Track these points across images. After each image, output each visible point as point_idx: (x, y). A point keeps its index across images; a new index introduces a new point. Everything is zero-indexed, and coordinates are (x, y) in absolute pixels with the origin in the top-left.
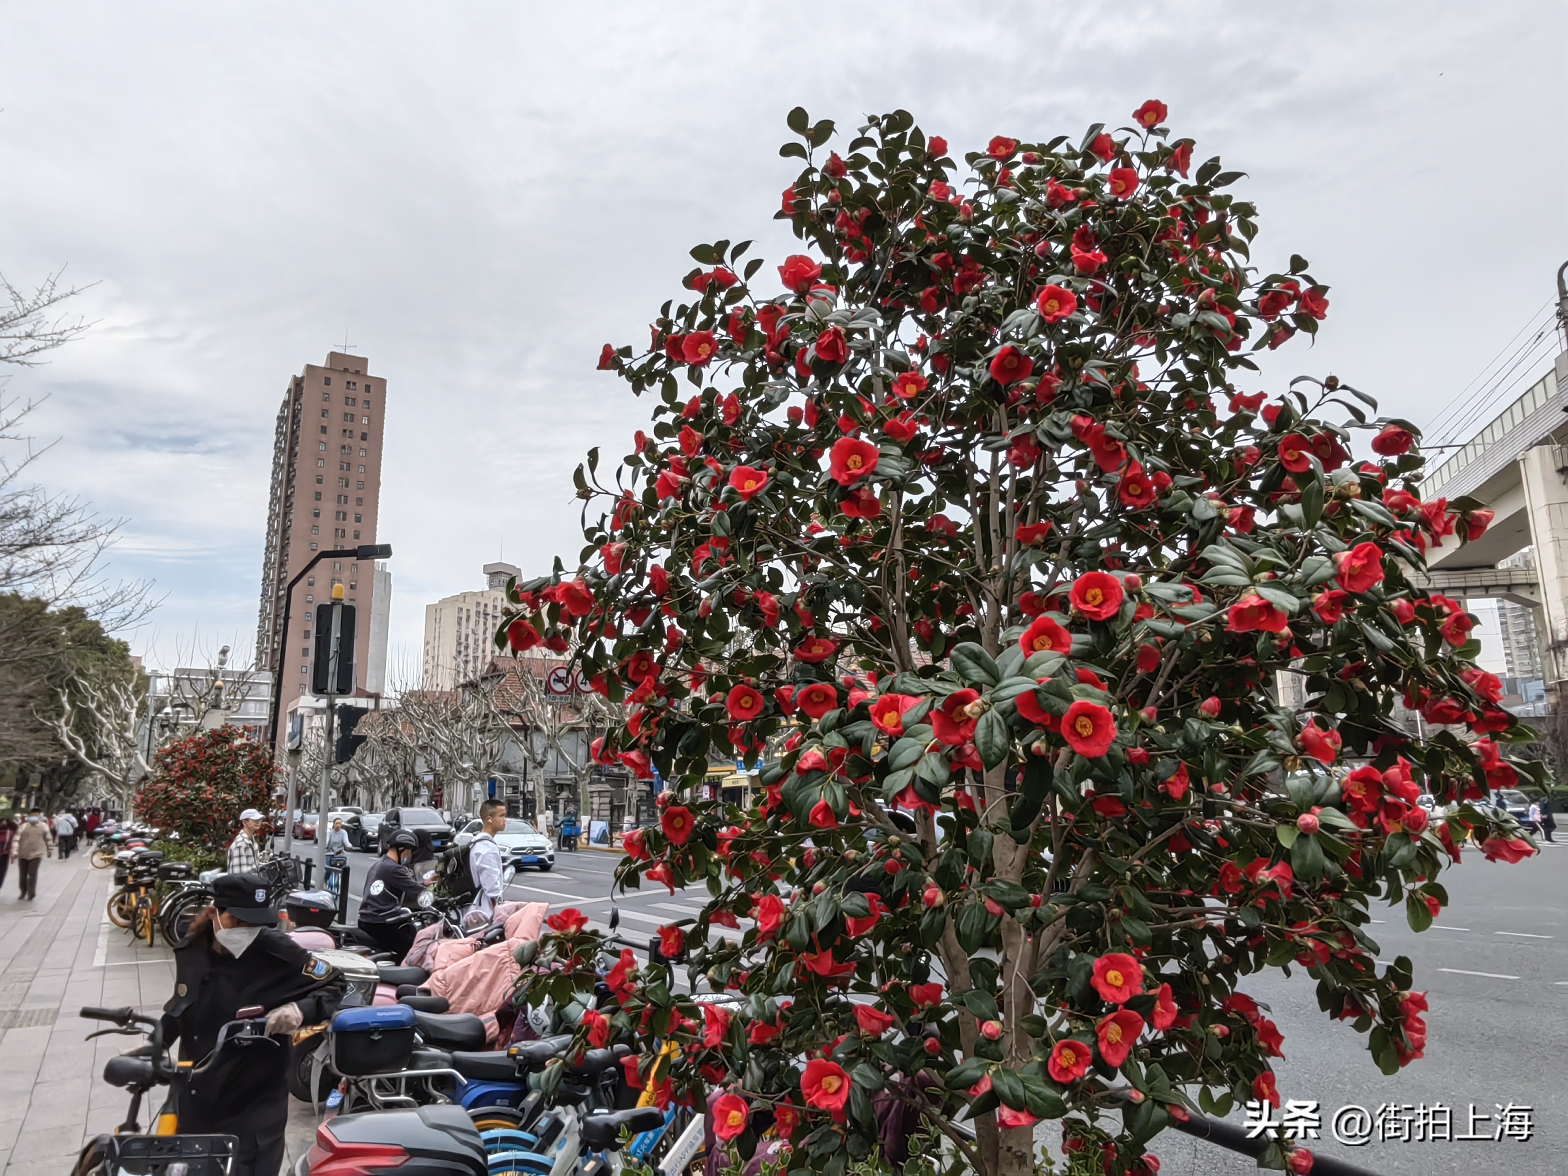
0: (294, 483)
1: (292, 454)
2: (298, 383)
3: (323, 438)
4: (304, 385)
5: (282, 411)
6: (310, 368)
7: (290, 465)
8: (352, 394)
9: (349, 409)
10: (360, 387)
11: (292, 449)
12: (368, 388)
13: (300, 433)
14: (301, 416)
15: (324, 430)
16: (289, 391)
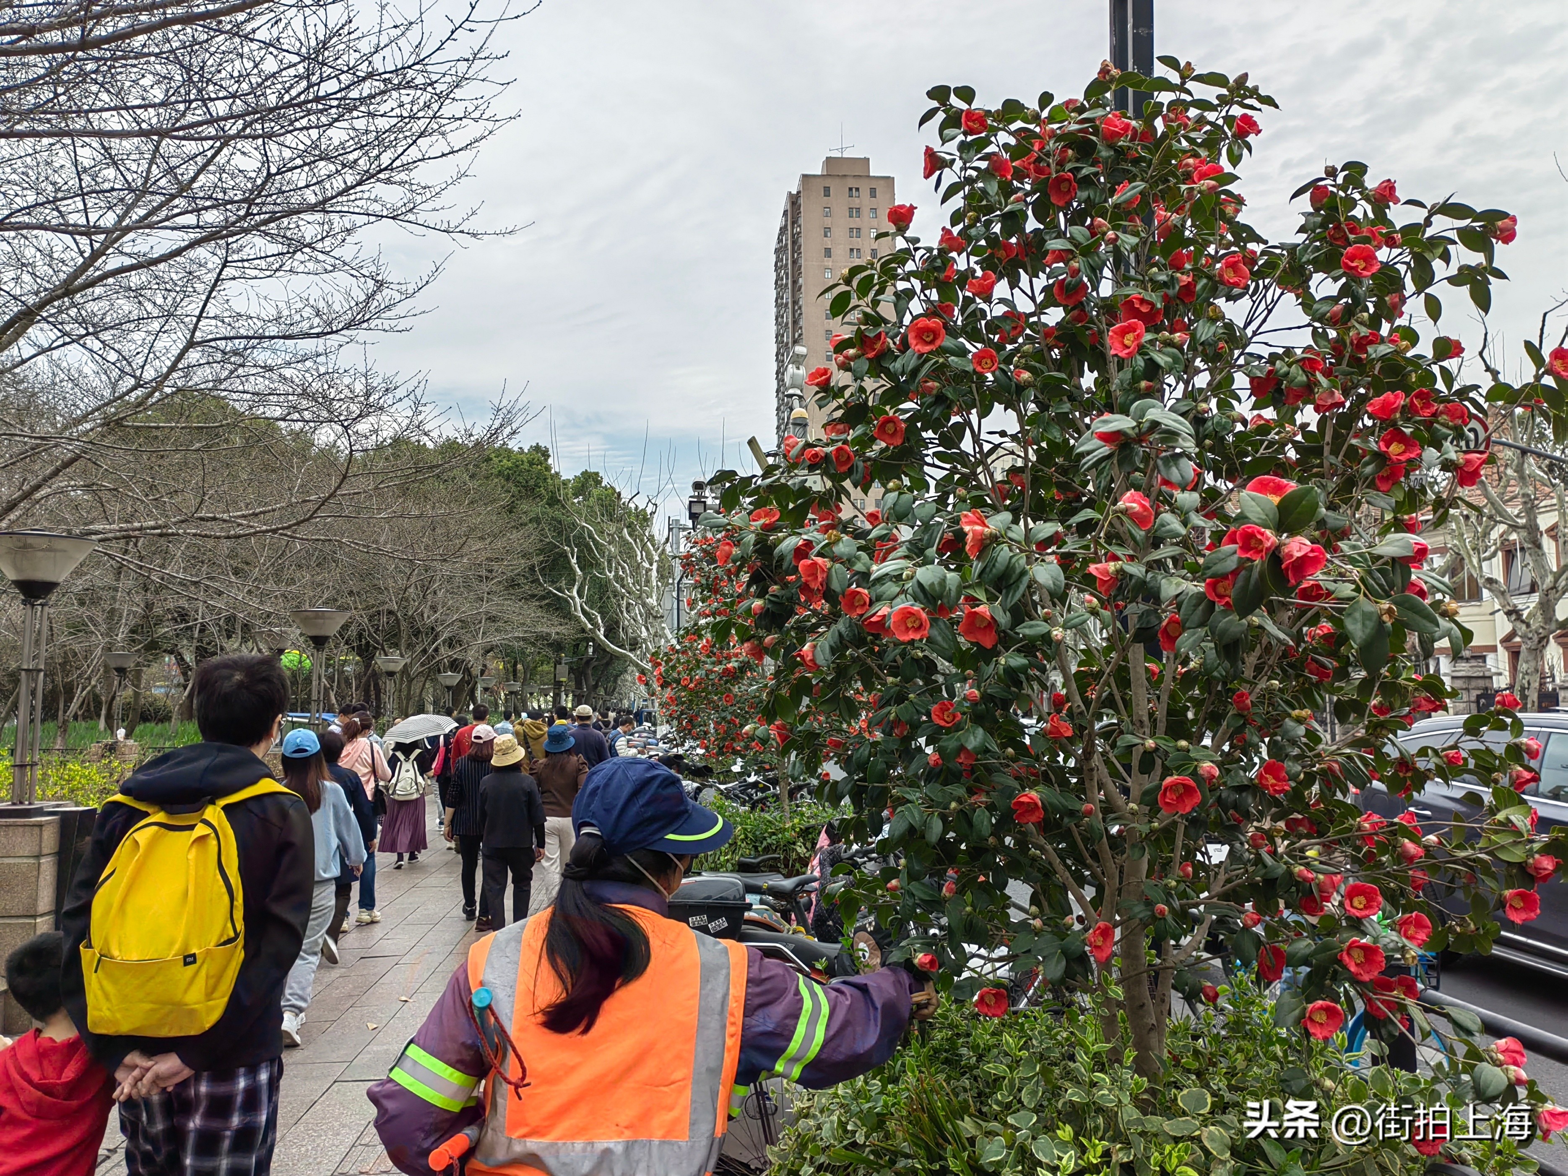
0: (801, 323)
1: (796, 288)
2: (794, 201)
3: (829, 262)
4: (802, 201)
5: (780, 241)
6: (806, 178)
7: (795, 303)
8: (855, 203)
9: (855, 222)
10: (865, 193)
11: (795, 282)
12: (873, 193)
13: (802, 261)
14: (802, 241)
15: (828, 252)
16: (785, 213)
